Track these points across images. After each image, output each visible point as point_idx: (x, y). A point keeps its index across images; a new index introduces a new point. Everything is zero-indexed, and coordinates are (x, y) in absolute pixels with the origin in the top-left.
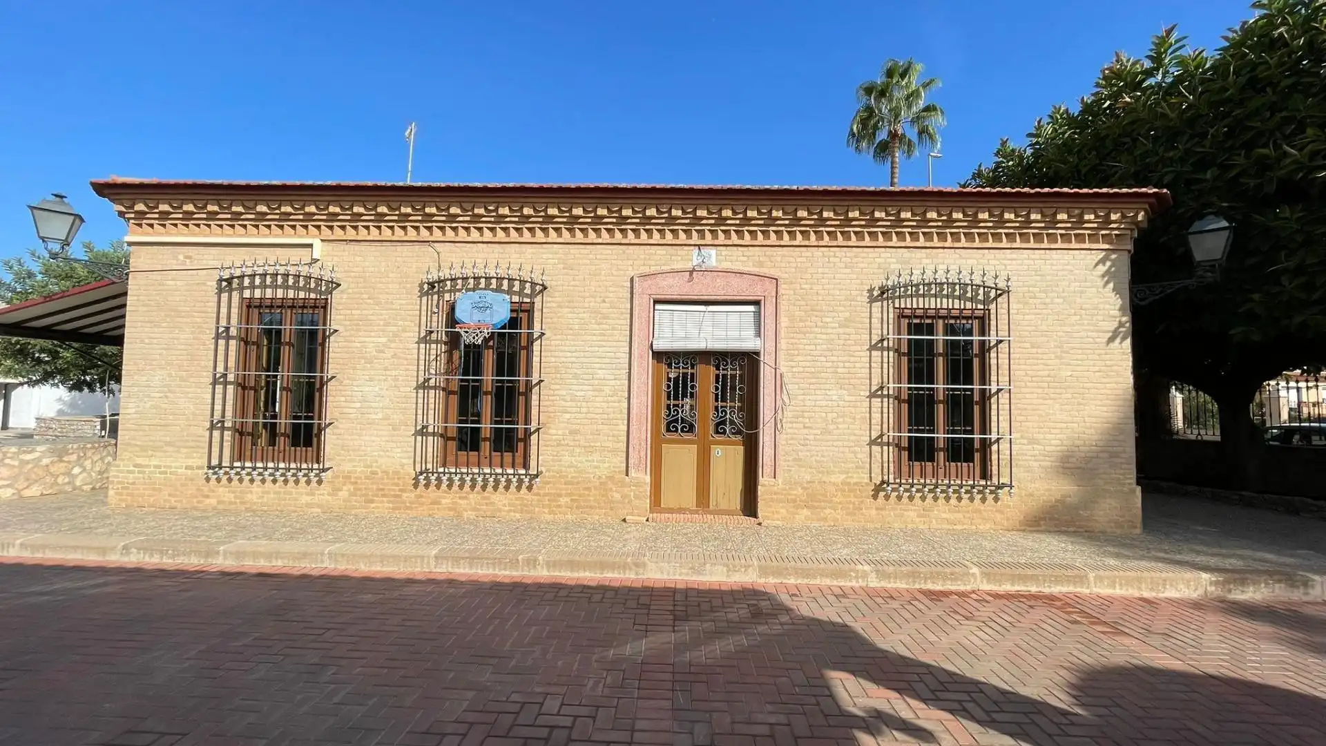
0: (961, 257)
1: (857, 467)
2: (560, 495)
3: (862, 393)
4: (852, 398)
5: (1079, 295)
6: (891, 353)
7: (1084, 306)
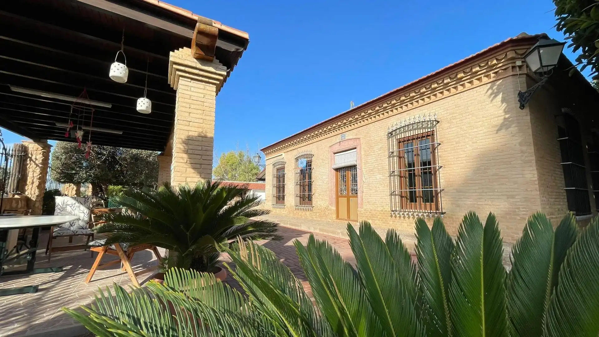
0: (420, 110)
1: (386, 205)
2: (317, 213)
3: (387, 175)
4: (384, 178)
5: (481, 110)
6: (395, 158)
7: (485, 115)
